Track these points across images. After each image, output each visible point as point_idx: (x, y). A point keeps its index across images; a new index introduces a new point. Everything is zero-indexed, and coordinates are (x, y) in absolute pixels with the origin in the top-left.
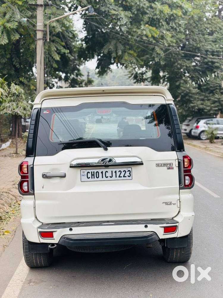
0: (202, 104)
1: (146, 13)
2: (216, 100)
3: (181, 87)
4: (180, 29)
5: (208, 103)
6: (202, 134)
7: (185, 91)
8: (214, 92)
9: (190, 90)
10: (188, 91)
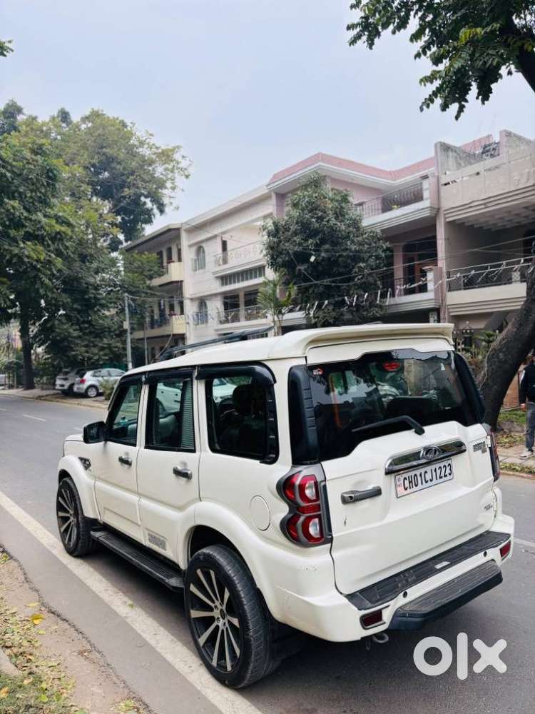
0: (87, 352)
1: (24, 226)
2: (105, 346)
3: (56, 328)
4: (67, 253)
5: (96, 351)
6: (90, 390)
7: (61, 333)
8: (102, 335)
9: (69, 333)
10: (66, 334)
